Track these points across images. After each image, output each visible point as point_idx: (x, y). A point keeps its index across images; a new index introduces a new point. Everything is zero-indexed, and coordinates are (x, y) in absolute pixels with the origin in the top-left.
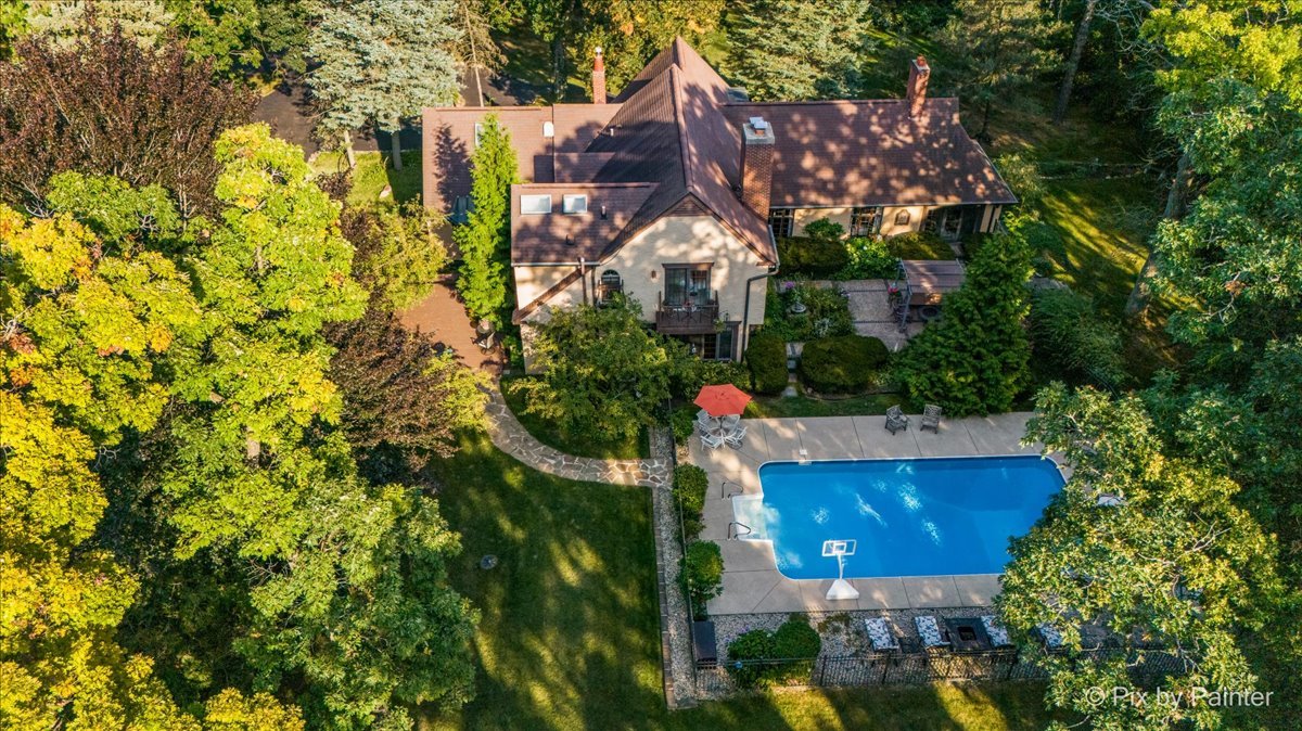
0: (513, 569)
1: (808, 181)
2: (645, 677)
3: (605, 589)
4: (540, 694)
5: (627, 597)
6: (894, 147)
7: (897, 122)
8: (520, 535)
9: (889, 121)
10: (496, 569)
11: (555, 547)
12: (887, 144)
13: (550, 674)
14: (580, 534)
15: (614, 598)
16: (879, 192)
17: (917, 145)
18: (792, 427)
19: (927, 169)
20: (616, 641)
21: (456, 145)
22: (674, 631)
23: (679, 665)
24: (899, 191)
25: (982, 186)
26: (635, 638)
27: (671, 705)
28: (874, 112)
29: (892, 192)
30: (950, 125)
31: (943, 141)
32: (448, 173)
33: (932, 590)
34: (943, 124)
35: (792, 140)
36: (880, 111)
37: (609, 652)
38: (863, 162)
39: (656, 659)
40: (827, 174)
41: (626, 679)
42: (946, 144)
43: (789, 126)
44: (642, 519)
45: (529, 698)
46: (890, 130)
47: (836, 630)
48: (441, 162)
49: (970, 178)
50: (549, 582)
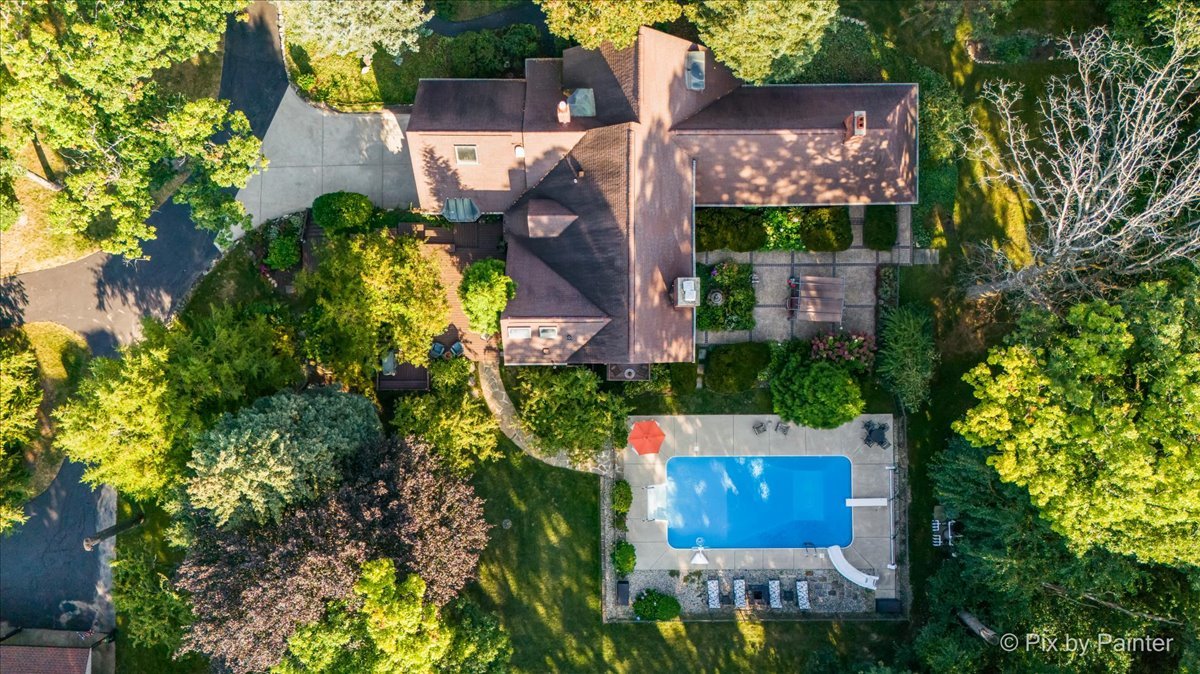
0: (521, 530)
1: (744, 185)
2: (592, 603)
3: (573, 550)
4: (541, 610)
5: (584, 554)
6: (824, 164)
7: (831, 146)
8: (523, 508)
9: (824, 146)
10: (512, 529)
11: (544, 518)
12: (819, 161)
13: (545, 599)
14: (558, 509)
15: (577, 555)
16: (803, 193)
17: (844, 163)
18: (692, 422)
19: (848, 178)
20: (578, 581)
21: (441, 161)
22: (609, 578)
23: (610, 597)
24: (819, 192)
25: (892, 190)
26: (588, 581)
27: (605, 621)
28: (812, 139)
29: (814, 194)
30: (878, 150)
31: (867, 160)
32: (437, 181)
33: (749, 559)
34: (872, 148)
35: (734, 158)
36: (818, 139)
37: (575, 588)
38: (794, 174)
39: (598, 594)
40: (761, 181)
41: (582, 604)
42: (870, 163)
43: (733, 149)
44: (594, 498)
45: (535, 611)
46: (822, 152)
47: (693, 581)
48: (430, 174)
49: (884, 184)
50: (542, 543)
